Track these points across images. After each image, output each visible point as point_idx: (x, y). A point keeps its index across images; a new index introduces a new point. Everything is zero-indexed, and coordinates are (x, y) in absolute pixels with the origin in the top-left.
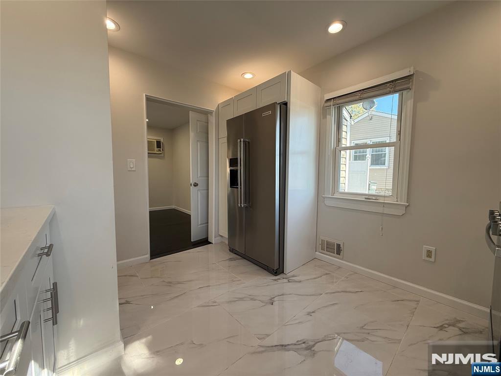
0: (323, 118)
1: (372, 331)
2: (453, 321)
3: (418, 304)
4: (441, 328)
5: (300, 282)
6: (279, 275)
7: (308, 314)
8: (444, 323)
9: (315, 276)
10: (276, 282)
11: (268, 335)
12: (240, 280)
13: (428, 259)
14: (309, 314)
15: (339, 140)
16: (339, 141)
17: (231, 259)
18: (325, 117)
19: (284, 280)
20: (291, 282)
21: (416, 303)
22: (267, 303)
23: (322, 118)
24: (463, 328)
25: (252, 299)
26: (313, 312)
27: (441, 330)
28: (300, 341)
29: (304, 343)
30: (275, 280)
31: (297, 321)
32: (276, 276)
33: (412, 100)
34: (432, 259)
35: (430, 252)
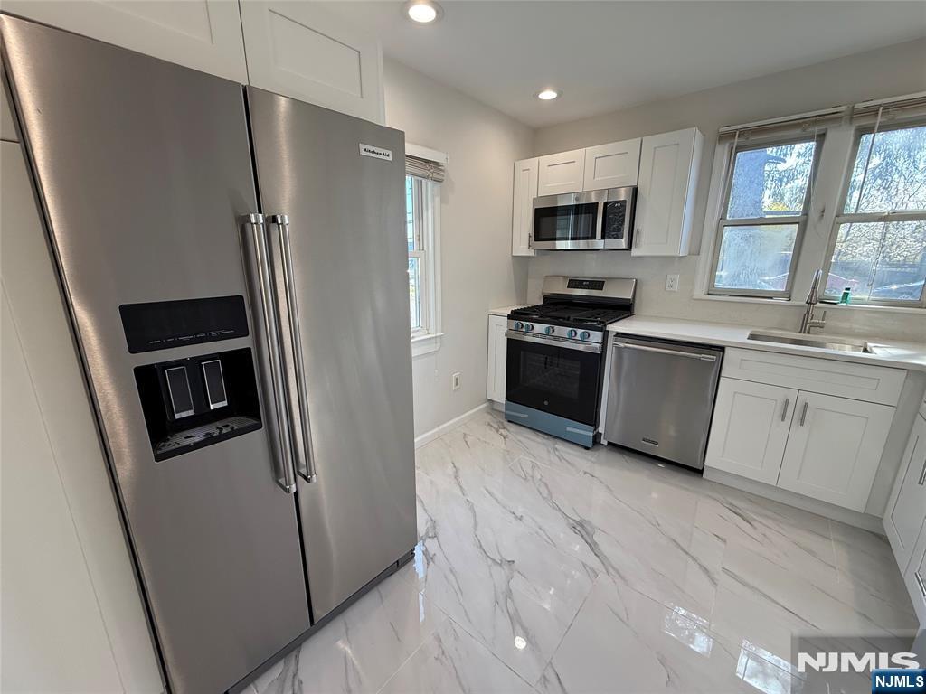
13: (456, 388)
33: (440, 198)
34: (459, 386)
35: (457, 379)
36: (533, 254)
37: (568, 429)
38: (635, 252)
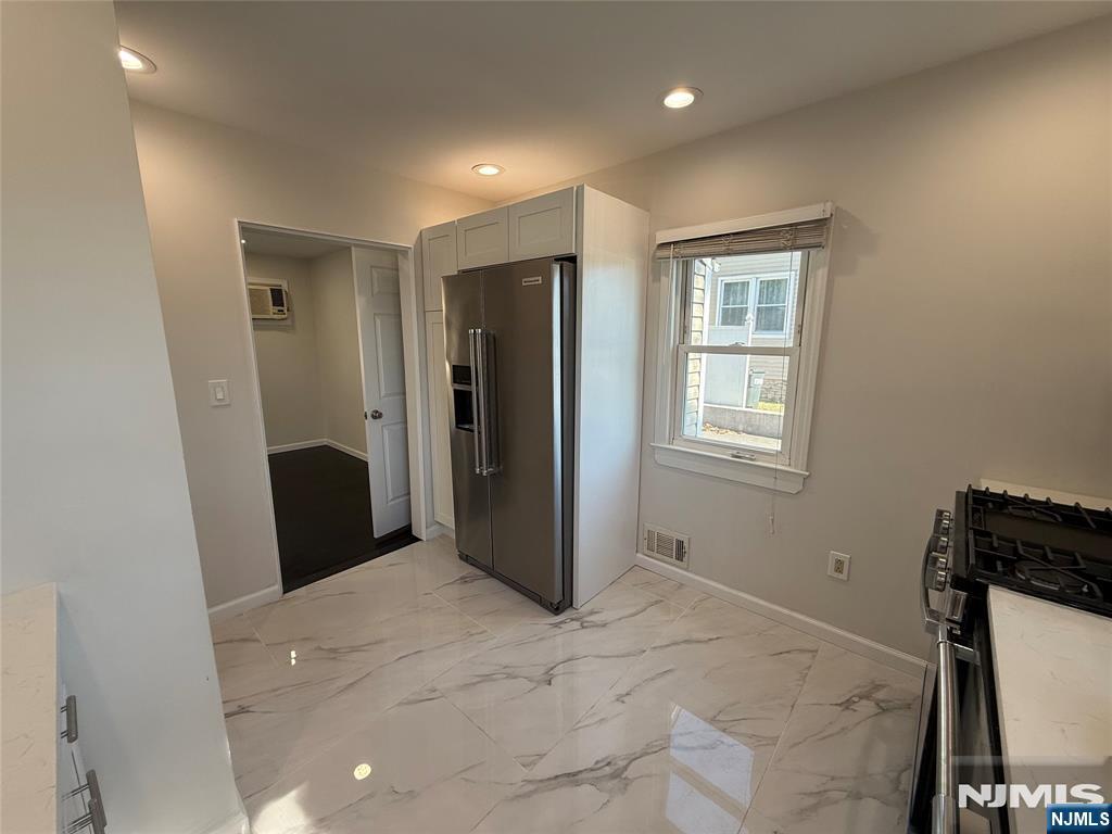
0: (654, 281)
1: (730, 724)
2: (866, 689)
3: (814, 656)
4: (847, 705)
5: (604, 625)
6: (562, 612)
7: (618, 700)
8: (851, 695)
9: (633, 610)
10: (558, 631)
11: (541, 756)
12: (485, 631)
13: (836, 575)
14: (620, 699)
15: (685, 330)
16: (685, 332)
17: (464, 580)
18: (657, 279)
19: (574, 622)
20: (586, 627)
21: (810, 655)
22: (539, 682)
23: (651, 278)
24: (883, 701)
25: (510, 676)
26: (627, 694)
27: (847, 708)
28: (602, 761)
29: (609, 764)
30: (556, 625)
31: (597, 719)
32: (557, 615)
33: (826, 269)
34: (843, 576)
35: (840, 562)
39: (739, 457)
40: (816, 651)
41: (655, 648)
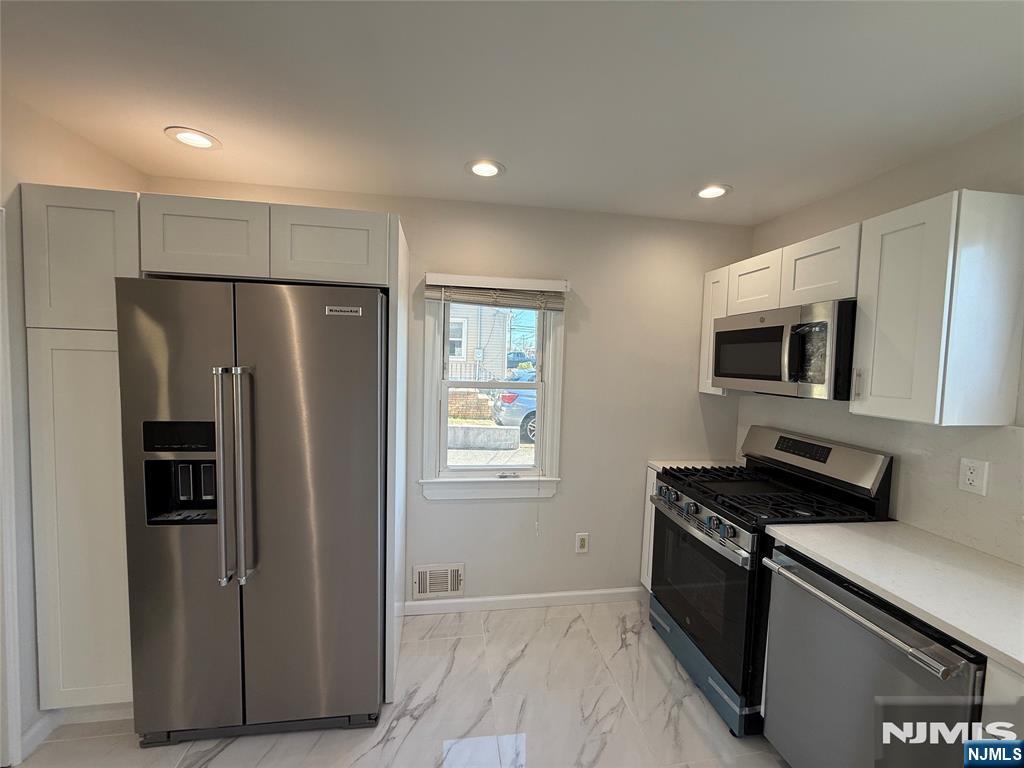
0: (415, 318)
1: (595, 712)
2: (621, 626)
3: (583, 620)
4: (624, 644)
5: (434, 701)
8: (620, 635)
9: (444, 667)
10: (392, 744)
13: (581, 551)
15: (444, 366)
16: (444, 369)
18: (422, 317)
19: (401, 721)
20: (420, 716)
21: (580, 620)
24: (633, 628)
27: (626, 646)
30: (386, 740)
32: (375, 726)
34: (585, 550)
35: (583, 540)
36: (721, 393)
37: (711, 681)
38: (856, 407)
39: (505, 477)
40: (580, 616)
41: (494, 691)
